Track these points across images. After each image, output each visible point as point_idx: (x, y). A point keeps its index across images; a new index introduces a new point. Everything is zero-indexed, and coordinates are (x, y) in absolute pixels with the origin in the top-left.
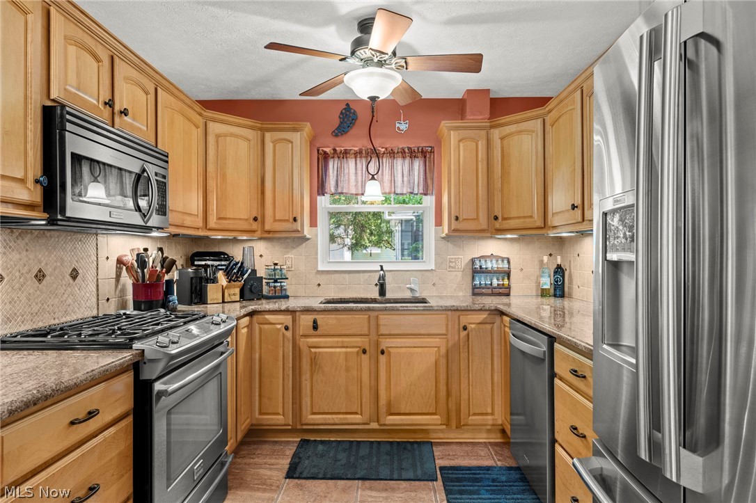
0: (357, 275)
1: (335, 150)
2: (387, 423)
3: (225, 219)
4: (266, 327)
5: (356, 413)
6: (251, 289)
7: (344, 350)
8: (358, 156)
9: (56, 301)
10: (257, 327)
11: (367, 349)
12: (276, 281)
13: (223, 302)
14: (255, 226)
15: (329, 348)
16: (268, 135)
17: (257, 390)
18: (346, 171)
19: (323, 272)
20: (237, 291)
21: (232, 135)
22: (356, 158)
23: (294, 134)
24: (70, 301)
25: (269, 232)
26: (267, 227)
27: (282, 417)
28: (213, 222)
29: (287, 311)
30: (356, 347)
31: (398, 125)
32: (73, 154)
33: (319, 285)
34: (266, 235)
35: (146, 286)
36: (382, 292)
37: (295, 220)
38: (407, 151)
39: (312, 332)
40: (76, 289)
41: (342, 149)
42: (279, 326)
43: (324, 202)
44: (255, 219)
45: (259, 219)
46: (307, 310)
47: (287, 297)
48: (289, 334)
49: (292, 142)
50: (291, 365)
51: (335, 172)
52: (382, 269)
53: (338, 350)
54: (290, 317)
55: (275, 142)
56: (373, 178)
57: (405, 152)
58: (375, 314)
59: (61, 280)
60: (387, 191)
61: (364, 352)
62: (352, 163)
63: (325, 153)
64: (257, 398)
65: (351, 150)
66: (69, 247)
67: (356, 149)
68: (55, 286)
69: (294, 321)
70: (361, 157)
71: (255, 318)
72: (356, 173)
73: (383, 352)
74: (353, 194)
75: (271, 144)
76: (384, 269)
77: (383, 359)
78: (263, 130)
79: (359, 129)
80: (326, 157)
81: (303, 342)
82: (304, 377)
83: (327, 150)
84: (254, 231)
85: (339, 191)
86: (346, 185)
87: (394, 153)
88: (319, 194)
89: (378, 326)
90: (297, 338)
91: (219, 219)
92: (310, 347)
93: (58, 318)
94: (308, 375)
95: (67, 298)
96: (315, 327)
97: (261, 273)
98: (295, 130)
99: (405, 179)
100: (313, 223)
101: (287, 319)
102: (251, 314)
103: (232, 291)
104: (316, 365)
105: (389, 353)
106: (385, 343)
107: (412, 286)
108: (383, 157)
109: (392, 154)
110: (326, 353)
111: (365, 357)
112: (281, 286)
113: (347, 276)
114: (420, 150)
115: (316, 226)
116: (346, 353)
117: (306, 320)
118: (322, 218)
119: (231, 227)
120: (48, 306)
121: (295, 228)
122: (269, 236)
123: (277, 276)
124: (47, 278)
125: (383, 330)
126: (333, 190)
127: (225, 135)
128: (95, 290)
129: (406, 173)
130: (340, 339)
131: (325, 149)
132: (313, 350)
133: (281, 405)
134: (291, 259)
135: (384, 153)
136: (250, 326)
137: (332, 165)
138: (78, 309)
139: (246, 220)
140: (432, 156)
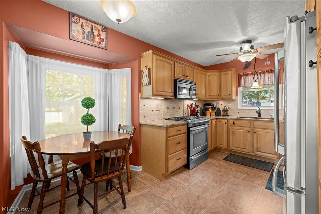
0: (251, 110)
1: (244, 74)
2: (256, 154)
3: (211, 95)
4: (220, 122)
5: (246, 149)
6: (218, 113)
7: (242, 131)
9: (176, 113)
10: (218, 122)
11: (250, 131)
12: (225, 111)
13: (211, 116)
14: (219, 97)
16: (222, 73)
17: (218, 138)
18: (247, 79)
19: (240, 109)
20: (214, 113)
21: (212, 75)
22: (251, 75)
23: (229, 72)
24: (179, 113)
25: (223, 98)
26: (222, 97)
27: (224, 146)
28: (208, 96)
29: (226, 119)
30: (246, 130)
31: (266, 63)
32: (178, 87)
33: (239, 113)
34: (222, 99)
35: (192, 111)
36: (260, 115)
37: (230, 95)
38: (270, 71)
39: (233, 125)
40: (180, 111)
41: (246, 73)
42: (224, 123)
43: (240, 89)
44: (219, 95)
45: (220, 95)
46: (231, 119)
47: (228, 116)
48: (226, 125)
49: (229, 74)
50: (227, 133)
51: (244, 80)
52: (259, 109)
53: (241, 130)
54: (227, 121)
55: (224, 75)
56: (255, 81)
57: (269, 71)
58: (253, 121)
60: (262, 84)
61: (249, 132)
62: (249, 77)
63: (241, 75)
64: (218, 140)
65: (249, 73)
66: (178, 103)
67: (251, 72)
68: (176, 110)
69: (228, 121)
70: (252, 75)
71: (217, 120)
72: (251, 80)
73: (255, 133)
75: (223, 75)
76: (260, 108)
77: (255, 135)
78: (221, 72)
79: (251, 67)
80: (241, 76)
81: (230, 128)
82: (230, 137)
83: (241, 74)
84: (219, 98)
85: (245, 85)
86: (247, 84)
87: (265, 72)
88: (238, 87)
89: (253, 125)
90: (229, 126)
91: (209, 95)
92: (232, 129)
94: (232, 136)
96: (234, 123)
97: (221, 109)
98: (230, 71)
99: (269, 80)
101: (226, 121)
102: (217, 119)
103: (213, 113)
104: (234, 134)
105: (257, 133)
106: (256, 130)
107: (271, 114)
108: (260, 74)
109: (264, 72)
110: (237, 131)
111: (249, 134)
112: (227, 113)
113: (248, 110)
115: (238, 96)
116: (243, 132)
117: (231, 122)
118: (240, 95)
119: (212, 97)
121: (230, 97)
122: (223, 99)
123: (226, 110)
125: (255, 126)
126: (243, 85)
127: (211, 75)
128: (183, 111)
129: (269, 78)
130: (241, 128)
131: (240, 74)
132: (233, 130)
133: (224, 143)
134: (230, 105)
135: (261, 72)
136: (216, 122)
137: (243, 78)
138: (180, 115)
139: (216, 95)
140: (280, 71)
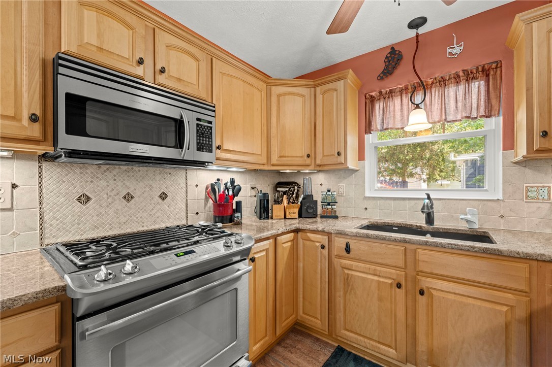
0: (402, 202)
1: (380, 92)
3: (285, 157)
4: (308, 243)
5: (390, 347)
6: (307, 209)
7: (376, 278)
8: (404, 93)
9: (145, 214)
10: (301, 242)
11: (403, 284)
12: (329, 204)
13: (285, 218)
14: (308, 161)
15: (360, 272)
16: (318, 89)
17: (301, 293)
18: (392, 108)
19: (369, 198)
20: (296, 211)
21: (290, 94)
22: (401, 95)
23: (338, 82)
24: (158, 214)
25: (320, 166)
26: (318, 162)
27: (319, 322)
28: (275, 159)
29: (323, 232)
30: (390, 278)
31: (449, 51)
32: (69, 96)
33: (366, 209)
34: (319, 168)
36: (430, 219)
37: (339, 154)
38: (461, 74)
39: (345, 254)
40: (165, 206)
41: (388, 90)
42: (318, 244)
43: (370, 139)
44: (308, 156)
45: (313, 155)
46: (341, 234)
47: (336, 217)
48: (325, 252)
49: (336, 90)
50: (327, 280)
51: (381, 112)
52: (429, 198)
53: (370, 277)
54: (326, 237)
55: (323, 93)
56: (418, 107)
57: (459, 76)
58: (414, 247)
59: (150, 200)
60: (437, 120)
61: (399, 286)
62: (397, 101)
63: (372, 97)
64: (301, 299)
65: (396, 89)
66: (158, 178)
67: (401, 86)
68: (144, 204)
69: (330, 241)
70: (406, 93)
71: (300, 234)
72: (402, 109)
73: (422, 293)
74: (398, 129)
75: (321, 96)
76: (431, 197)
77: (422, 300)
78: (315, 86)
79: (405, 68)
80: (372, 100)
81: (336, 261)
82: (338, 294)
83: (373, 94)
84: (308, 165)
85: (385, 127)
86: (391, 122)
87: (445, 80)
88: (366, 133)
89: (416, 261)
90: (333, 257)
91: (281, 157)
92: (343, 268)
93: (147, 226)
94: (341, 293)
95: (156, 212)
96: (348, 249)
97: (318, 197)
98: (339, 79)
99: (460, 104)
100: (361, 157)
101: (324, 239)
102: (296, 231)
103: (292, 211)
104: (349, 285)
105: (431, 296)
106: (427, 283)
107: (469, 217)
108: (431, 88)
109: (442, 82)
110: (359, 276)
111: (401, 293)
112: (332, 209)
113: (392, 202)
114: (480, 69)
115: (364, 159)
116: (379, 282)
117: (340, 243)
118: (369, 154)
119: (289, 163)
120: (137, 218)
121: (339, 161)
122: (320, 169)
123: (330, 202)
124: (136, 199)
125: (422, 267)
126: (379, 127)
127: (285, 94)
128: (184, 207)
129: (460, 98)
130: (373, 267)
131: (371, 94)
132: (346, 271)
133: (319, 312)
134: (343, 188)
135: (433, 83)
136: (294, 241)
137: (379, 107)
138: (168, 220)
139: (302, 157)
140: (499, 72)
